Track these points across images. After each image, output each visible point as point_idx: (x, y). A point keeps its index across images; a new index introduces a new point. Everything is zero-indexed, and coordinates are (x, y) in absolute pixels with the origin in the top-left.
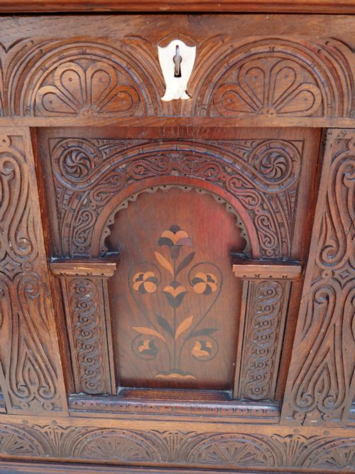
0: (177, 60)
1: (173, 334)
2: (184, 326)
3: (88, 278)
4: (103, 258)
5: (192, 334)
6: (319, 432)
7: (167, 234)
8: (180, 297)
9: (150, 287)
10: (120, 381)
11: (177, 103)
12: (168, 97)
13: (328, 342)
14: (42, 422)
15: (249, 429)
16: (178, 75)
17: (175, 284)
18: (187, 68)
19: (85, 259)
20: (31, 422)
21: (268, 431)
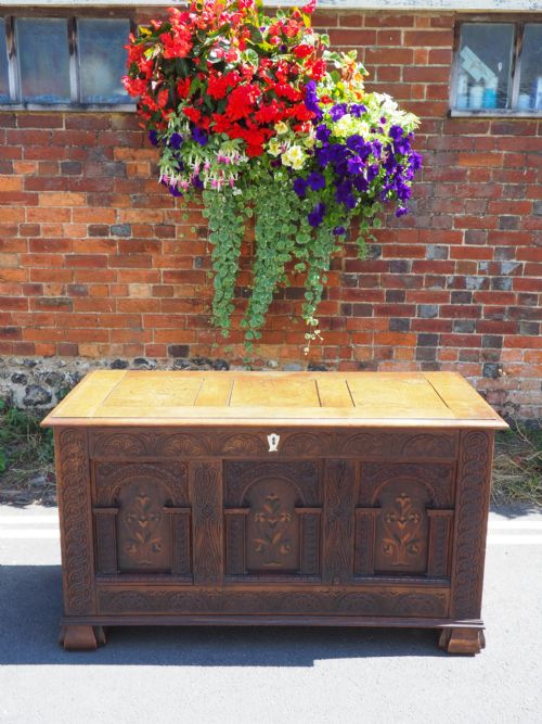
0: (274, 439)
1: (271, 541)
2: (277, 538)
3: (238, 514)
4: (243, 507)
5: (281, 541)
6: (341, 589)
7: (269, 497)
8: (275, 524)
9: (262, 520)
10: (248, 570)
11: (273, 453)
12: (270, 450)
13: (338, 542)
14: (210, 589)
15: (308, 589)
16: (274, 443)
17: (273, 518)
18: (277, 441)
19: (238, 507)
20: (204, 589)
21: (318, 589)
